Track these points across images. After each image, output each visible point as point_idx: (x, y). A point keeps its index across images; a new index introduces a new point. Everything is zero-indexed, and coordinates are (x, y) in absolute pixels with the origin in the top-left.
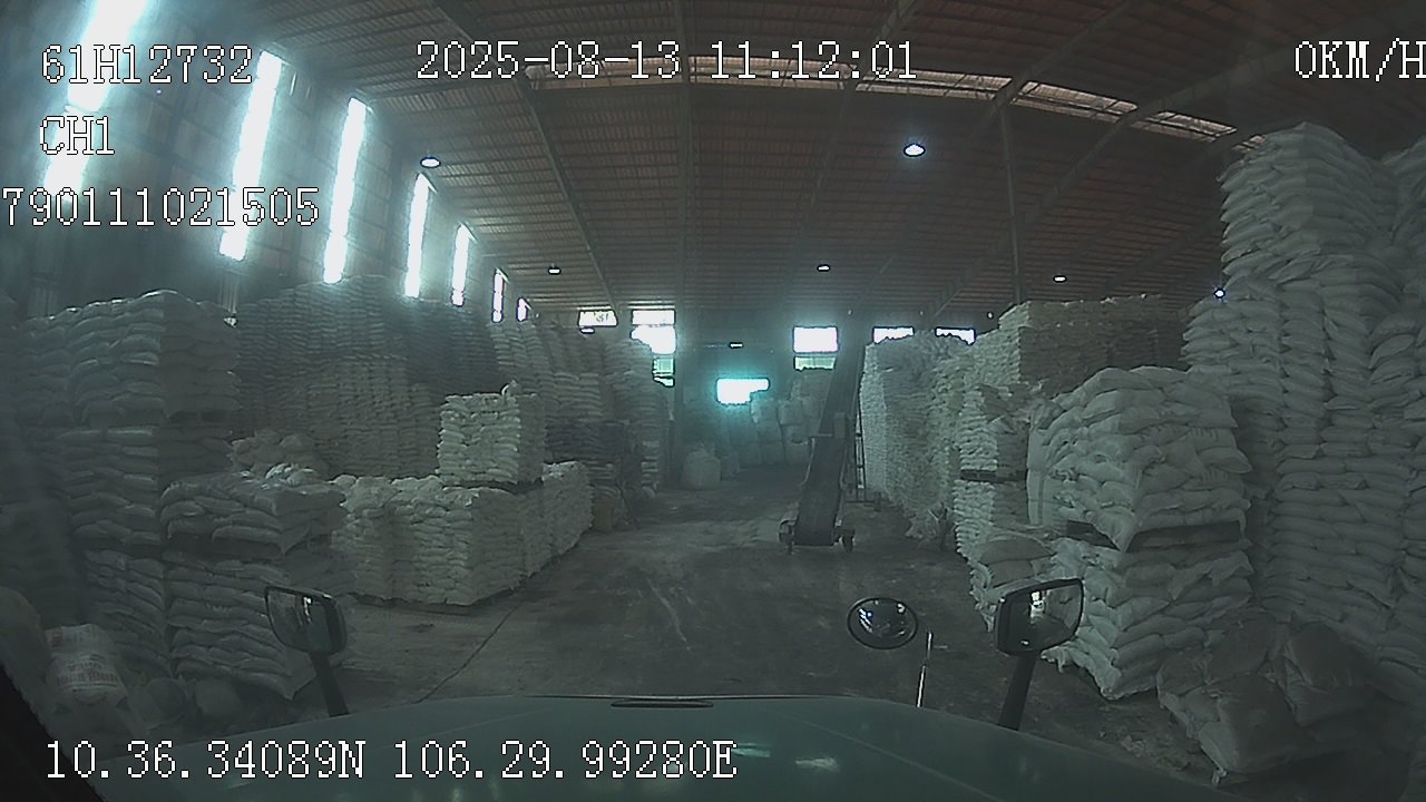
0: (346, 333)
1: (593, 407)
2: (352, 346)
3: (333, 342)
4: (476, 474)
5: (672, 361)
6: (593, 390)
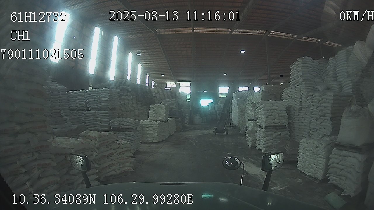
0: (122, 91)
1: (174, 107)
2: (123, 94)
4: (157, 119)
5: (190, 95)
6: (174, 103)
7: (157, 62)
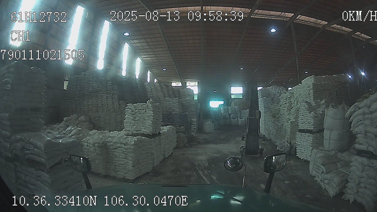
0: (100, 85)
1: (177, 108)
2: (101, 89)
3: (96, 88)
4: (137, 131)
5: (197, 96)
6: (176, 103)
7: (158, 55)
